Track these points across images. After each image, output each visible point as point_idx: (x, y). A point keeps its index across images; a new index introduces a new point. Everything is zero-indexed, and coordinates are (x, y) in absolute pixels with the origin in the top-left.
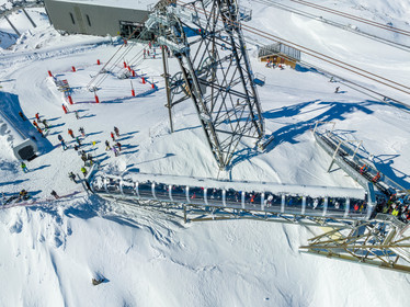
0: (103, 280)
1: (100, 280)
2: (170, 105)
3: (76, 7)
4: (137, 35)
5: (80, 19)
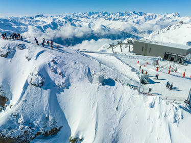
3: (147, 45)
4: (172, 59)
5: (146, 50)
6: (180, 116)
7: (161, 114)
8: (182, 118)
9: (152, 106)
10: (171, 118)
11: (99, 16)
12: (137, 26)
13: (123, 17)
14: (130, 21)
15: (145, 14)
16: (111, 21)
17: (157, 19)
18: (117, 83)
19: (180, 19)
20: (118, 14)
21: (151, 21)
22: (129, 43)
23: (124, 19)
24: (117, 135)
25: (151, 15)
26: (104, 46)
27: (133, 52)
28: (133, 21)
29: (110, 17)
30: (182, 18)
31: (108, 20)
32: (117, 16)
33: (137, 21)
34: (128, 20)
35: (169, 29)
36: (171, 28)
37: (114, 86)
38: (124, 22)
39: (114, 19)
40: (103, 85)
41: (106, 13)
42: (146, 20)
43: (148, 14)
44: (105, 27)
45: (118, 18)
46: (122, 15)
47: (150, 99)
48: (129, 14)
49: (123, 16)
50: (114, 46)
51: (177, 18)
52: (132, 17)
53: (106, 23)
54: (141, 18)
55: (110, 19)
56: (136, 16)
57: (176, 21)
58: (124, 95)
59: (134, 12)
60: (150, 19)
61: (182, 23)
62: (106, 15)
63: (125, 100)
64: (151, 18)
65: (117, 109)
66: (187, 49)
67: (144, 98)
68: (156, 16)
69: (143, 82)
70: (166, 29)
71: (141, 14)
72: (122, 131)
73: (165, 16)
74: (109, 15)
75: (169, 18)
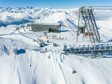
1: (74, 72)
2: (78, 34)
3: (39, 25)
4: (53, 31)
5: (39, 28)
6: (63, 58)
7: (54, 60)
8: (64, 58)
9: (49, 57)
10: (59, 60)
11: (3, 10)
12: (30, 15)
13: (21, 10)
14: (26, 13)
15: (34, 8)
16: (14, 13)
17: (41, 11)
18: (27, 51)
20: (17, 8)
21: (38, 12)
22: (28, 25)
23: (22, 11)
24: (35, 81)
25: (37, 9)
26: (12, 30)
27: (32, 30)
28: (28, 13)
29: (12, 10)
30: (53, 10)
31: (11, 13)
32: (17, 10)
33: (30, 12)
35: (48, 16)
36: (49, 15)
37: (25, 53)
38: (22, 13)
39: (15, 12)
40: (18, 54)
41: (8, 8)
42: (35, 11)
44: (10, 17)
45: (18, 11)
46: (20, 9)
47: (47, 54)
48: (24, 9)
49: (21, 9)
50: (19, 29)
52: (26, 10)
53: (10, 15)
54: (32, 10)
55: (12, 12)
56: (29, 9)
57: (50, 11)
58: (33, 56)
59: (27, 7)
60: (37, 11)
61: (53, 12)
62: (9, 9)
63: (34, 59)
65: (31, 66)
66: (58, 25)
67: (44, 55)
68: (40, 9)
69: (42, 46)
70: (47, 16)
71: (32, 8)
72: (37, 77)
73: (45, 9)
74: (11, 9)
75: (47, 10)
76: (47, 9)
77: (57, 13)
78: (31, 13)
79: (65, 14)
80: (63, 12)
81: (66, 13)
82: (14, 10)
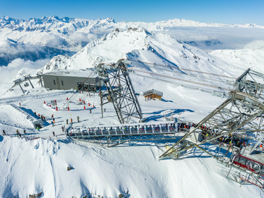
0: (72, 168)
1: (70, 168)
2: (102, 104)
3: (57, 78)
5: (58, 83)
7: (44, 151)
8: (59, 148)
9: (37, 147)
10: (51, 152)
12: (64, 37)
13: (42, 26)
14: (54, 31)
15: (73, 19)
16: (24, 32)
17: (90, 26)
18: (5, 137)
19: (116, 25)
20: (33, 20)
21: (83, 29)
23: (44, 28)
24: (10, 182)
25: (81, 21)
28: (59, 31)
29: (21, 25)
30: (118, 23)
31: (17, 31)
32: (32, 23)
33: (64, 30)
34: (50, 29)
35: (105, 39)
36: (108, 37)
37: (2, 141)
38: (45, 33)
39: (28, 29)
41: (10, 19)
42: (76, 28)
43: (77, 20)
44: (16, 42)
45: (33, 27)
46: (39, 22)
48: (50, 21)
49: (42, 23)
51: (112, 24)
52: (55, 25)
53: (16, 35)
54: (69, 25)
55: (21, 29)
56: (61, 23)
57: (112, 27)
58: (13, 146)
59: (57, 18)
60: (81, 27)
61: (117, 30)
62: (12, 22)
64: (82, 25)
65: (7, 160)
67: (31, 143)
68: (87, 23)
70: (102, 39)
71: (67, 20)
72: (15, 176)
73: (98, 22)
74: (17, 23)
75: (104, 25)
76: (103, 21)
77: (125, 33)
78: (65, 33)
79: (145, 35)
80: (139, 29)
81: (147, 33)
82: (24, 24)
